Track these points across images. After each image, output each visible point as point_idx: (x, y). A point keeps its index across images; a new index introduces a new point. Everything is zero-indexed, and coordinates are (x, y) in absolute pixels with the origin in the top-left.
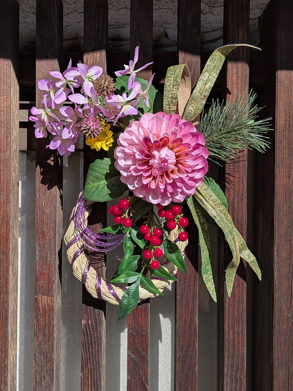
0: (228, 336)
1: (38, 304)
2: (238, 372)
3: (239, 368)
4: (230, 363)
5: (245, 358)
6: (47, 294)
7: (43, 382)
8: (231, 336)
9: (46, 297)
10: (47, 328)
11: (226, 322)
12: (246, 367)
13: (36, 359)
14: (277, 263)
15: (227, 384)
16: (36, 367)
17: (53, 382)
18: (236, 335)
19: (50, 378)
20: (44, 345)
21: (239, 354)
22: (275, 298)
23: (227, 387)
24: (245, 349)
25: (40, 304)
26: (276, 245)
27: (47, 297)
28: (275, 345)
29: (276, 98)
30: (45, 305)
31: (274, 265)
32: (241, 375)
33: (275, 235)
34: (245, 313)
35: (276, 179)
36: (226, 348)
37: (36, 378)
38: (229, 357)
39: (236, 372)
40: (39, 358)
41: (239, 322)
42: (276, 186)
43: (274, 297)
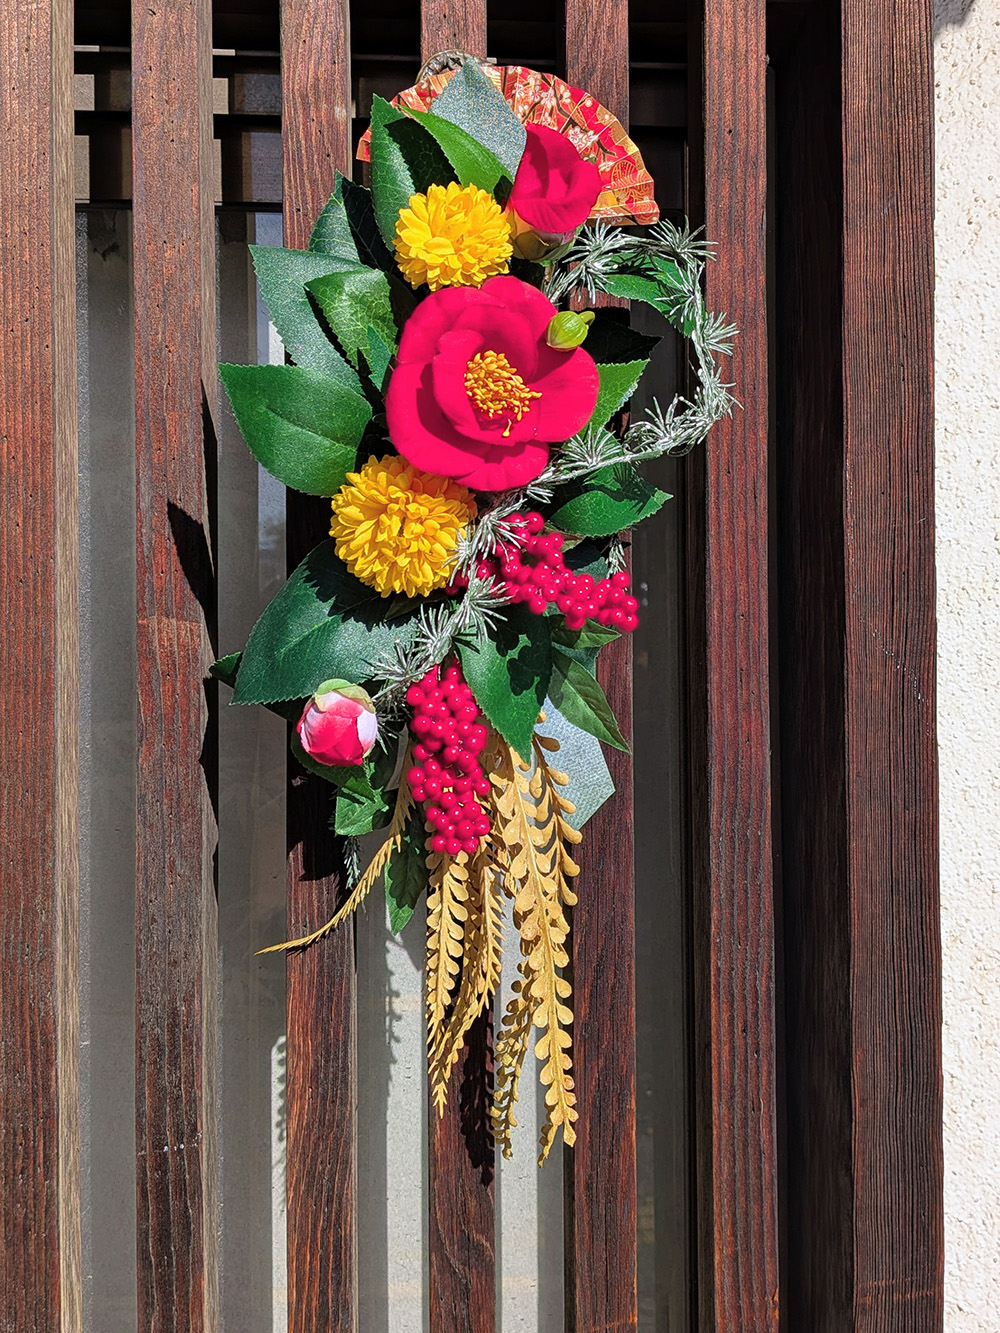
0: (719, 718)
1: (150, 643)
2: (749, 821)
3: (752, 810)
4: (725, 795)
5: (769, 780)
6: (178, 614)
7: (169, 880)
8: (729, 720)
9: (174, 621)
10: (179, 716)
11: (714, 677)
12: (770, 804)
13: (145, 812)
14: (852, 506)
15: (719, 856)
16: (145, 837)
17: (201, 879)
18: (742, 715)
19: (192, 868)
20: (172, 767)
21: (750, 767)
22: (847, 604)
23: (718, 866)
24: (768, 753)
25: (156, 643)
26: (849, 455)
27: (178, 620)
28: (851, 738)
29: (843, 33)
30: (171, 644)
31: (844, 509)
32: (759, 827)
33: (845, 427)
34: (765, 651)
35: (846, 264)
36: (714, 752)
37: (146, 868)
38: (722, 779)
39: (744, 820)
40: (155, 808)
41: (748, 676)
42: (846, 286)
43: (847, 600)
